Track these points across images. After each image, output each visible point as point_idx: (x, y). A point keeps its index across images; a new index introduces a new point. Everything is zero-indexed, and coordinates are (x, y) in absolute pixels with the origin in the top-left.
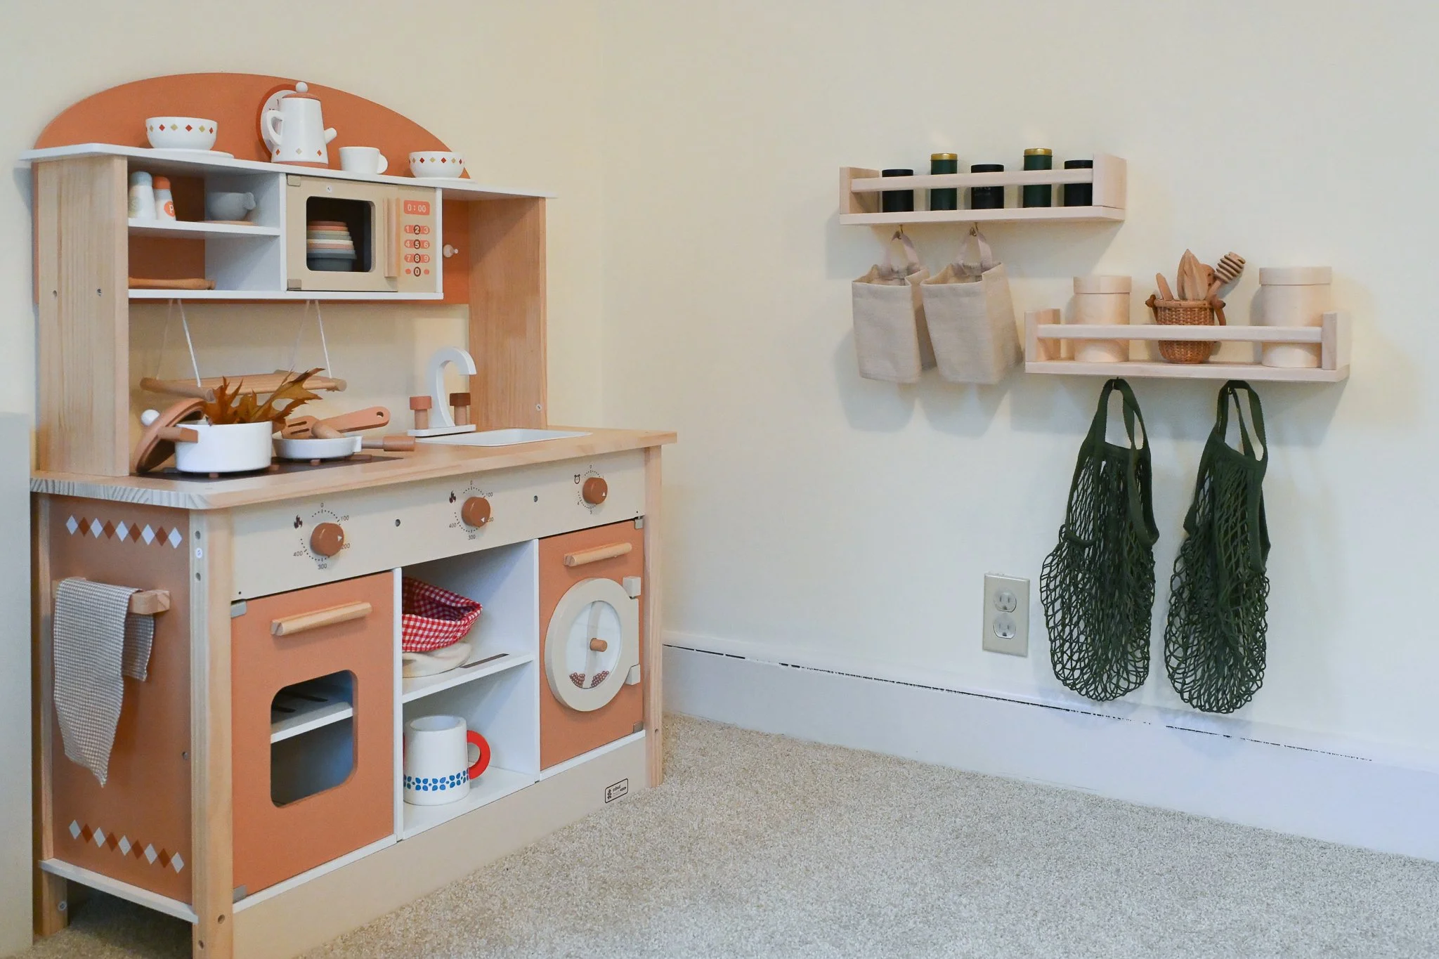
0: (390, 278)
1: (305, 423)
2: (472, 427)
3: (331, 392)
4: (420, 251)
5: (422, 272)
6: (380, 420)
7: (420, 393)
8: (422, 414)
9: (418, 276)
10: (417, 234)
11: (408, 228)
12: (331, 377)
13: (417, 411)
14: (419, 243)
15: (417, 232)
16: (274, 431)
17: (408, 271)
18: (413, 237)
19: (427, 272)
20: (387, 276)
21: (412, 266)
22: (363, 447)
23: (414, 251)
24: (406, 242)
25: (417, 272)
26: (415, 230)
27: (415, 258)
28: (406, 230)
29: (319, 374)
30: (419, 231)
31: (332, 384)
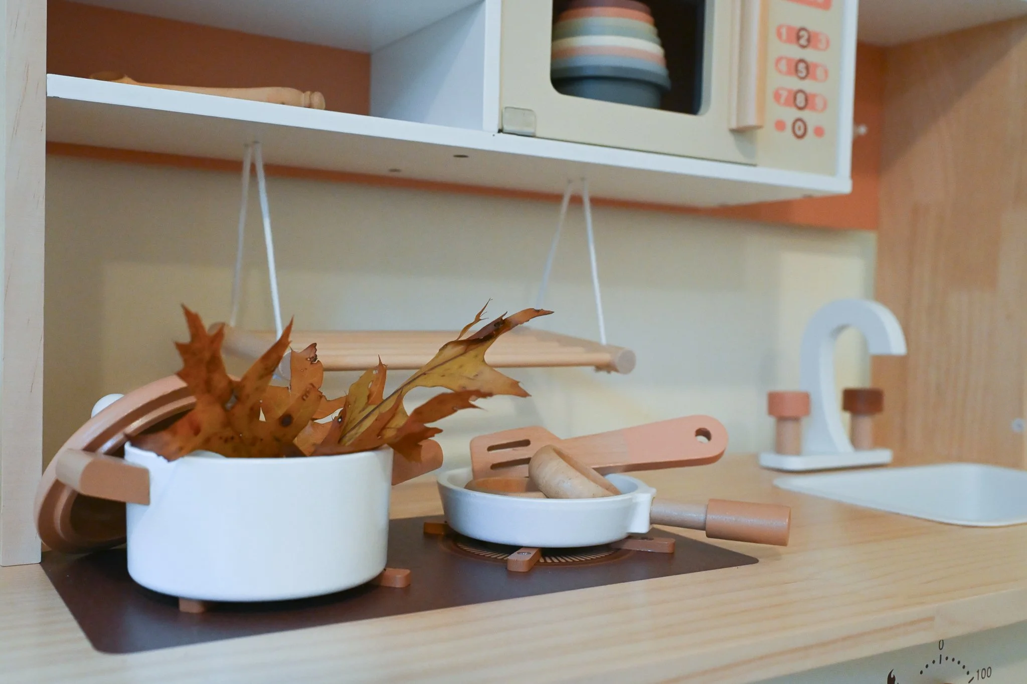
0: (741, 132)
1: (526, 443)
2: (884, 455)
3: (603, 374)
4: (808, 86)
5: (810, 130)
6: (702, 448)
7: (787, 384)
8: (789, 426)
9: (800, 137)
10: (803, 47)
11: (784, 31)
12: (604, 341)
13: (782, 419)
14: (807, 68)
15: (803, 41)
16: (399, 475)
17: (780, 125)
18: (795, 52)
19: (819, 132)
20: (734, 125)
21: (789, 114)
22: (652, 521)
23: (794, 83)
24: (779, 60)
25: (800, 131)
26: (799, 38)
27: (795, 99)
28: (779, 35)
29: (536, 323)
30: (809, 40)
31: (605, 357)
